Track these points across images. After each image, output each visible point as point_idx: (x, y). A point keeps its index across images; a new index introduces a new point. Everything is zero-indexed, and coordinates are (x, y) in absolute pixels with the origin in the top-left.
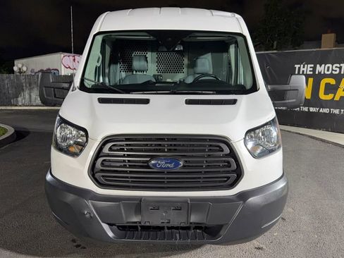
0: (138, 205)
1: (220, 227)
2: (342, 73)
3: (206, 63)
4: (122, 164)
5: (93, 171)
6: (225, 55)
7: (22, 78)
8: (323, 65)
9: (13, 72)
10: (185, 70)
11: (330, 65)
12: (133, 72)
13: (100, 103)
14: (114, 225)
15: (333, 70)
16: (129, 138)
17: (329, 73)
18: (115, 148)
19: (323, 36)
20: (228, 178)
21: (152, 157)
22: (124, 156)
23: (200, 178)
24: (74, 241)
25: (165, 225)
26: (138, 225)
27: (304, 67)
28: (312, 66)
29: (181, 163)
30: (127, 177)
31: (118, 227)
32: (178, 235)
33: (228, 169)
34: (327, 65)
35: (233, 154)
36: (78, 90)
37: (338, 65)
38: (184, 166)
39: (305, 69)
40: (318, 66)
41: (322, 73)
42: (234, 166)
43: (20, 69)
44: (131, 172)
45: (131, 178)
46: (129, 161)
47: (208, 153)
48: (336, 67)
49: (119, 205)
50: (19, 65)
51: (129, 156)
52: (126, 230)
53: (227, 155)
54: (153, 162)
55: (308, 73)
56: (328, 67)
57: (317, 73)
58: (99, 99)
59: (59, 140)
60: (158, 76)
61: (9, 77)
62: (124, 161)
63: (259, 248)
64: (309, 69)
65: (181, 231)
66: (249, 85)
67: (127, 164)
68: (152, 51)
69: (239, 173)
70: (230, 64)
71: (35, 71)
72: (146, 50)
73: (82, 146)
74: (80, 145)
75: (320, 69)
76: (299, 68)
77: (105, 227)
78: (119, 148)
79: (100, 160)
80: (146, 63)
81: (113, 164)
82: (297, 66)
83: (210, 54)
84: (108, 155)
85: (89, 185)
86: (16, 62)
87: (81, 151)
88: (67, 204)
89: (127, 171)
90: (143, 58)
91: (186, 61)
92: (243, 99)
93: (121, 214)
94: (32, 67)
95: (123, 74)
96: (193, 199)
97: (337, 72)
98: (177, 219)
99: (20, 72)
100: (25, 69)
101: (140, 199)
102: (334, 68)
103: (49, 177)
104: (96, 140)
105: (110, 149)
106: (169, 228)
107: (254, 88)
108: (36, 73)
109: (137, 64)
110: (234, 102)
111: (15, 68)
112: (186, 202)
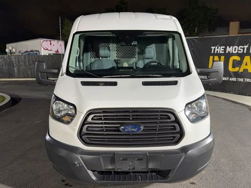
0: (113, 157)
1: (169, 171)
2: (245, 52)
3: (151, 51)
4: (101, 129)
5: (80, 135)
6: (165, 45)
7: (13, 57)
8: (232, 47)
9: (6, 53)
10: (136, 56)
11: (237, 47)
12: (99, 58)
13: (83, 85)
14: (96, 171)
15: (238, 50)
16: (105, 111)
17: (236, 52)
18: (96, 118)
19: (231, 23)
20: (174, 137)
21: (122, 124)
22: (102, 123)
23: (154, 138)
24: (63, 181)
25: (131, 171)
26: (112, 170)
27: (218, 48)
28: (224, 47)
29: (142, 128)
30: (104, 138)
31: (98, 172)
32: (140, 177)
33: (174, 131)
34: (234, 47)
35: (177, 121)
36: (65, 75)
37: (242, 47)
38: (144, 130)
39: (219, 50)
40: (228, 47)
41: (231, 52)
42: (178, 129)
43: (11, 51)
44: (107, 135)
45: (107, 138)
46: (105, 127)
47: (160, 121)
48: (241, 48)
49: (99, 158)
50: (10, 47)
51: (105, 123)
52: (104, 174)
53: (173, 122)
54: (122, 128)
55: (221, 52)
56: (235, 48)
57: (227, 52)
58: (81, 82)
59: (55, 112)
60: (117, 60)
61: (4, 57)
62: (102, 127)
63: (193, 183)
64: (221, 50)
65: (141, 174)
66: (184, 69)
67: (104, 129)
68: (113, 43)
69: (182, 134)
70: (168, 51)
71: (22, 52)
72: (109, 42)
73: (72, 117)
74: (70, 116)
75: (229, 49)
76: (215, 49)
77: (90, 172)
78: (98, 118)
79: (86, 126)
80: (109, 51)
81: (94, 129)
82: (213, 48)
83: (154, 44)
84: (91, 123)
85: (78, 144)
86: (7, 45)
87: (72, 120)
88: (61, 157)
89: (104, 134)
90: (107, 48)
91: (137, 50)
92: (181, 80)
93: (101, 164)
94: (19, 49)
95: (93, 60)
96: (150, 152)
97: (242, 52)
98: (140, 167)
99: (11, 53)
100: (14, 50)
101: (114, 153)
102: (239, 49)
103: (48, 137)
104: (82, 113)
105: (92, 119)
106: (133, 172)
107: (188, 72)
108: (22, 53)
109: (102, 52)
110: (175, 83)
111: (7, 50)
112: (146, 154)
